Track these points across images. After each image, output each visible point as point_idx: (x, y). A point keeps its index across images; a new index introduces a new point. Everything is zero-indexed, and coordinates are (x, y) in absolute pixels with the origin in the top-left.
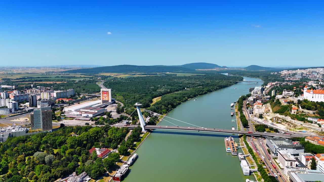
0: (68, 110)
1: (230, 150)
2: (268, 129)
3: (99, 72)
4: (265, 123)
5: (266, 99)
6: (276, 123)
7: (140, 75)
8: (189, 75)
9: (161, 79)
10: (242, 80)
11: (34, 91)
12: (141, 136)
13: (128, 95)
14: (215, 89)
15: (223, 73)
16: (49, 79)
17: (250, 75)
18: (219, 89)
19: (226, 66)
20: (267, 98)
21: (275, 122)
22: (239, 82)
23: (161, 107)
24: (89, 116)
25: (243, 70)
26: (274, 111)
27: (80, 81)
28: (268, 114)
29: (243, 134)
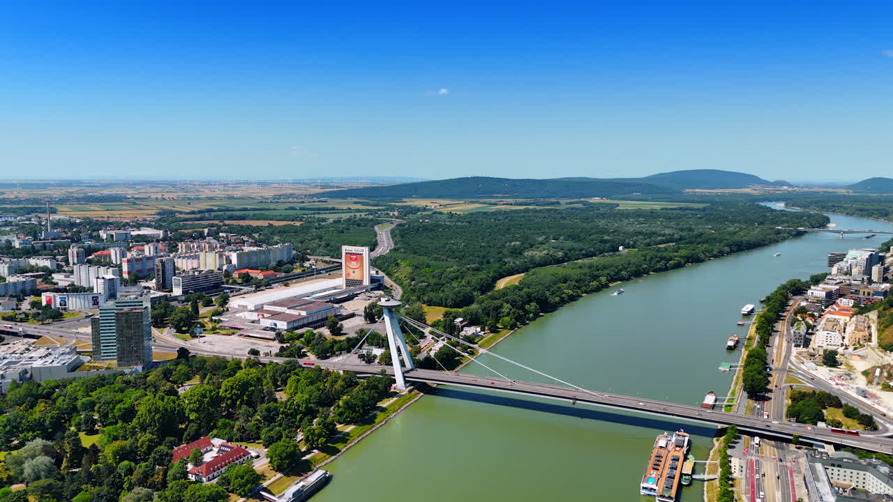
0: (239, 306)
1: (654, 487)
2: (841, 410)
3: (405, 197)
4: (837, 387)
5: (873, 295)
6: (880, 387)
7: (511, 204)
8: (657, 206)
9: (562, 218)
10: (823, 223)
11: (195, 246)
12: (385, 404)
13: (428, 266)
14: (715, 253)
15: (770, 201)
16: (264, 214)
17: (857, 210)
18: (731, 252)
19: (784, 182)
20: (876, 293)
21: (878, 384)
22: (812, 232)
23: (501, 307)
24: (278, 327)
25: (843, 192)
26: (886, 342)
27: (338, 221)
28: (861, 351)
29: (727, 426)
